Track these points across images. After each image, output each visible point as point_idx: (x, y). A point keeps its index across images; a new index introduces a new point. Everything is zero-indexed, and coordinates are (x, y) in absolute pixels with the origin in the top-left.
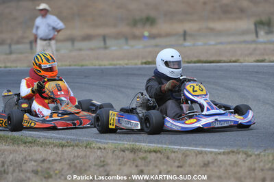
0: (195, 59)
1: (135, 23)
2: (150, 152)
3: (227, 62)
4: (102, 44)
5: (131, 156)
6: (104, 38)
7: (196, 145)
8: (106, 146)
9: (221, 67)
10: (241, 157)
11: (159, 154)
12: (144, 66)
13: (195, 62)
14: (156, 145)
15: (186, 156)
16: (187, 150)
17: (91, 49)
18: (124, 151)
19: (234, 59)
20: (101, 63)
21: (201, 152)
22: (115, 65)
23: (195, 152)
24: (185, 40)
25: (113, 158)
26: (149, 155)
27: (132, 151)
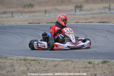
0: (50, 22)
1: (25, 6)
2: (32, 60)
4: (11, 15)
5: (24, 62)
6: (12, 13)
7: (51, 58)
8: (13, 58)
10: (70, 62)
11: (35, 61)
12: (29, 24)
13: (50, 23)
14: (34, 58)
15: (47, 62)
16: (47, 60)
17: (7, 17)
18: (21, 60)
20: (11, 23)
21: (53, 61)
22: (17, 24)
23: (50, 60)
24: (46, 13)
25: (16, 63)
26: (31, 62)
27: (24, 60)
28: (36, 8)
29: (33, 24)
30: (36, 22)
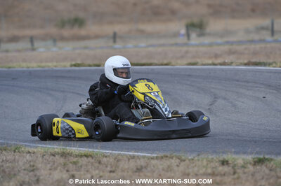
1: (63, 24)
2: (81, 156)
3: (159, 65)
4: (29, 45)
5: (62, 160)
6: (32, 39)
7: (128, 150)
8: (35, 150)
9: (152, 69)
10: (174, 162)
11: (90, 159)
12: (74, 68)
14: (87, 150)
15: (118, 161)
16: (119, 155)
17: (18, 51)
18: (54, 155)
19: (165, 62)
20: (29, 65)
21: (133, 157)
22: (43, 67)
23: (127, 156)
24: (115, 42)
25: (43, 162)
26: (80, 160)
27: (62, 156)
28: (92, 28)
29: (84, 66)
30: (91, 63)
